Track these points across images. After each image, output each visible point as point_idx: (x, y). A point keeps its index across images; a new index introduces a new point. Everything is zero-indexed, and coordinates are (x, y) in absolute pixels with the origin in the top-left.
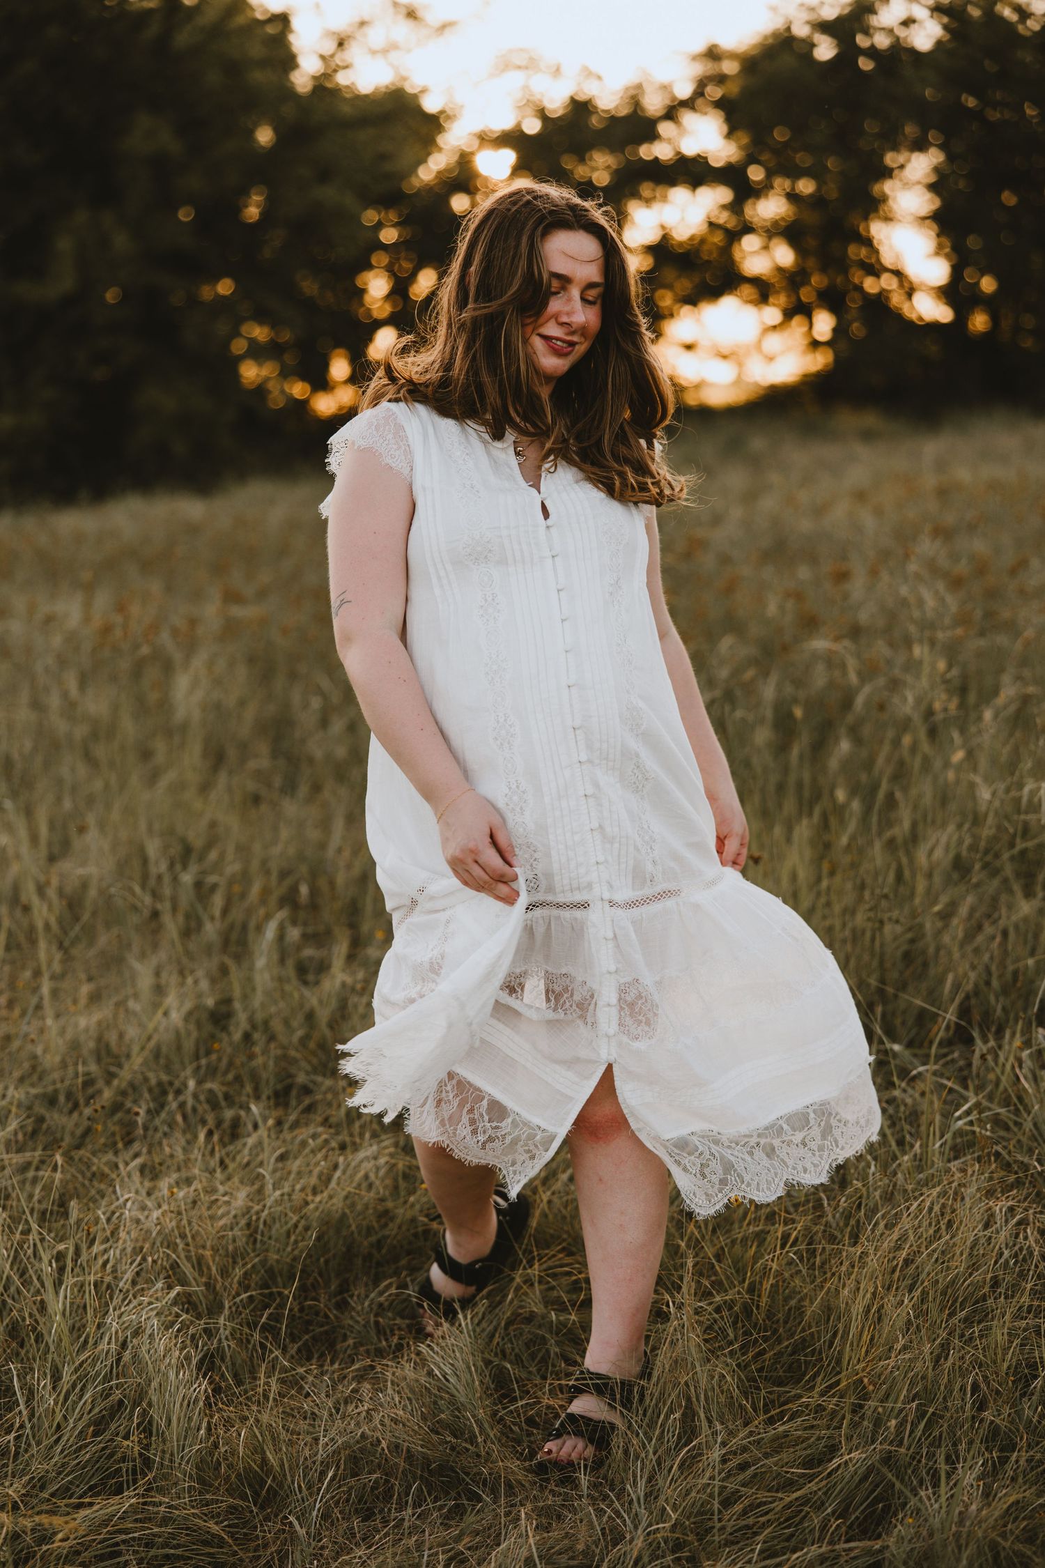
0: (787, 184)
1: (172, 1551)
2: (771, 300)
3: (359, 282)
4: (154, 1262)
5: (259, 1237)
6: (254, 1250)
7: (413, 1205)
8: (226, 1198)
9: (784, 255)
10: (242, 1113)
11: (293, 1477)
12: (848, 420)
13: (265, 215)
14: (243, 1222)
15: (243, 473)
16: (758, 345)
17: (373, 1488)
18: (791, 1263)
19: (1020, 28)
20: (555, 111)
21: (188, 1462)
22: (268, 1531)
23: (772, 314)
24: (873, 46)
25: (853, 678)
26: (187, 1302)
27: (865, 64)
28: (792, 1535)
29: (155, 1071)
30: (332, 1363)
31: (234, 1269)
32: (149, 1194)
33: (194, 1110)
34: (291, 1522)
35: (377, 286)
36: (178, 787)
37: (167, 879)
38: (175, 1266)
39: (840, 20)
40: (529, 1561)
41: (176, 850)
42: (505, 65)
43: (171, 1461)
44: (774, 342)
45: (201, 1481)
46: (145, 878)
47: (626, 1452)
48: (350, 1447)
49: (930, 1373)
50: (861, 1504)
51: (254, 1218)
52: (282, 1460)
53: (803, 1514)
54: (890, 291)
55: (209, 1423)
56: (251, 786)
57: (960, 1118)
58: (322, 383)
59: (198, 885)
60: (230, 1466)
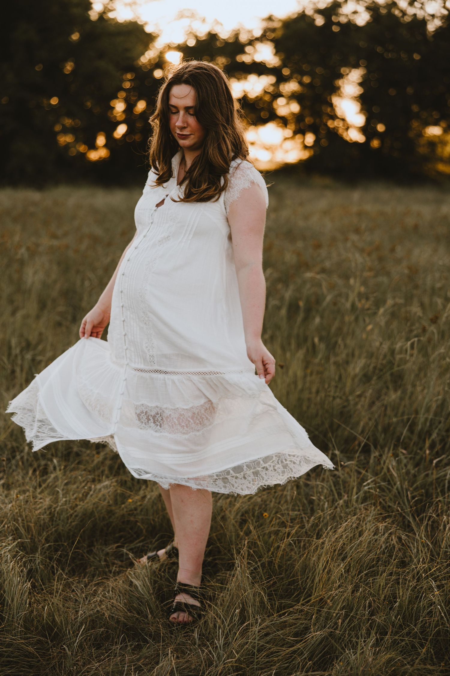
0: (299, 77)
1: (12, 659)
2: (288, 126)
3: (112, 104)
4: (8, 527)
5: (55, 519)
6: (52, 525)
7: (123, 509)
8: (41, 501)
9: (295, 108)
10: (49, 463)
11: (66, 628)
12: (318, 180)
13: (73, 72)
14: (48, 512)
15: (57, 183)
16: (281, 146)
17: (101, 635)
18: (290, 544)
19: (402, 19)
20: (202, 37)
21: (20, 619)
22: (54, 652)
23: (288, 132)
24: (339, 22)
25: (325, 290)
26: (22, 546)
27: (335, 29)
28: (288, 667)
29: (11, 441)
30: (84, 577)
31: (43, 533)
32: (6, 496)
33: (27, 460)
34: (64, 648)
35: (119, 107)
36: (26, 317)
37: (19, 358)
38: (17, 529)
39: (326, 9)
40: (172, 673)
41: (24, 344)
42: (181, 16)
43: (13, 618)
44: (289, 144)
45: (26, 628)
46: (9, 355)
47: (215, 626)
48: (92, 616)
49: (350, 598)
50: (319, 654)
51: (53, 510)
52: (61, 620)
53: (293, 657)
54: (338, 127)
55: (30, 601)
56: (58, 318)
57: (365, 486)
58: (93, 146)
59: (33, 360)
60: (39, 621)
